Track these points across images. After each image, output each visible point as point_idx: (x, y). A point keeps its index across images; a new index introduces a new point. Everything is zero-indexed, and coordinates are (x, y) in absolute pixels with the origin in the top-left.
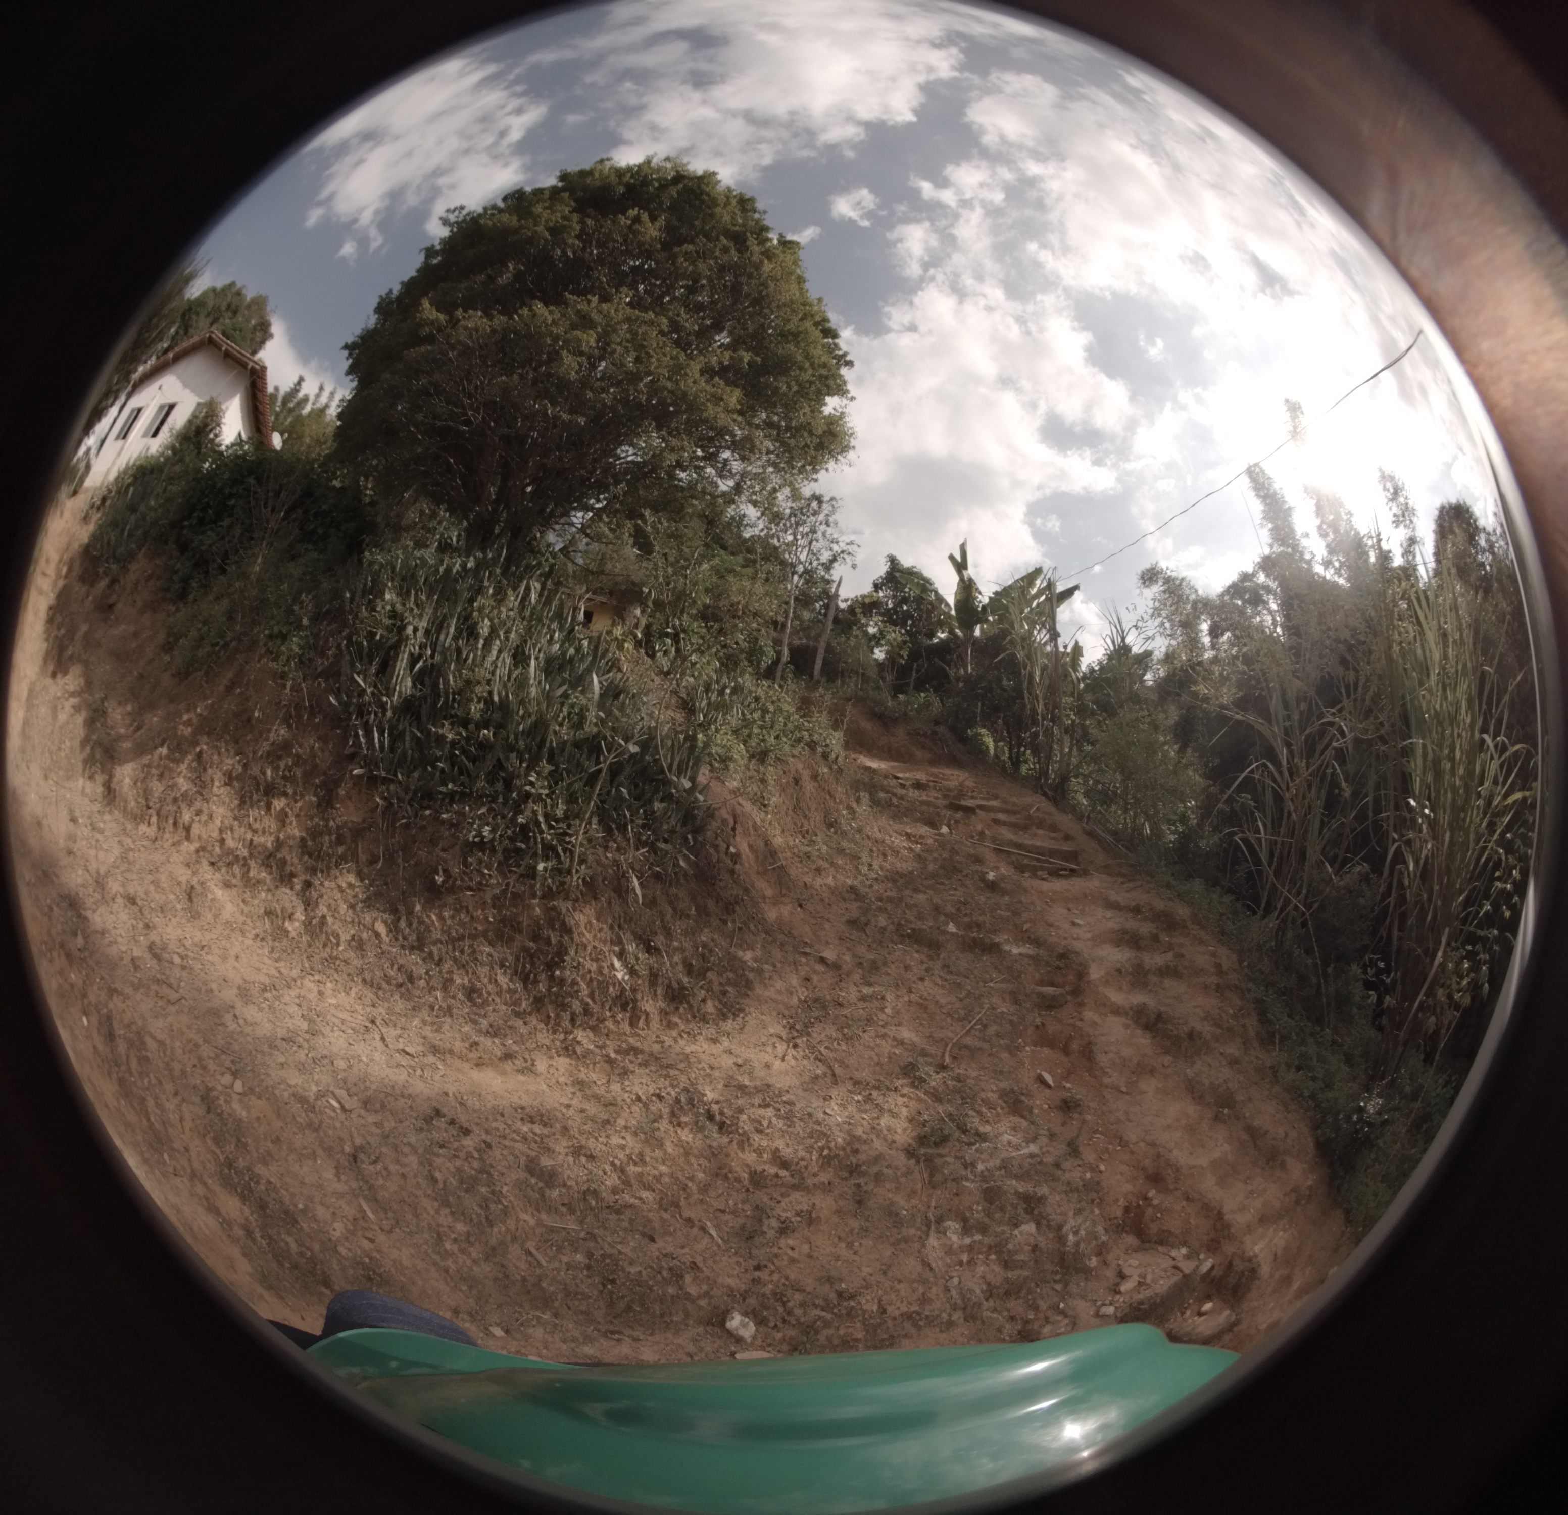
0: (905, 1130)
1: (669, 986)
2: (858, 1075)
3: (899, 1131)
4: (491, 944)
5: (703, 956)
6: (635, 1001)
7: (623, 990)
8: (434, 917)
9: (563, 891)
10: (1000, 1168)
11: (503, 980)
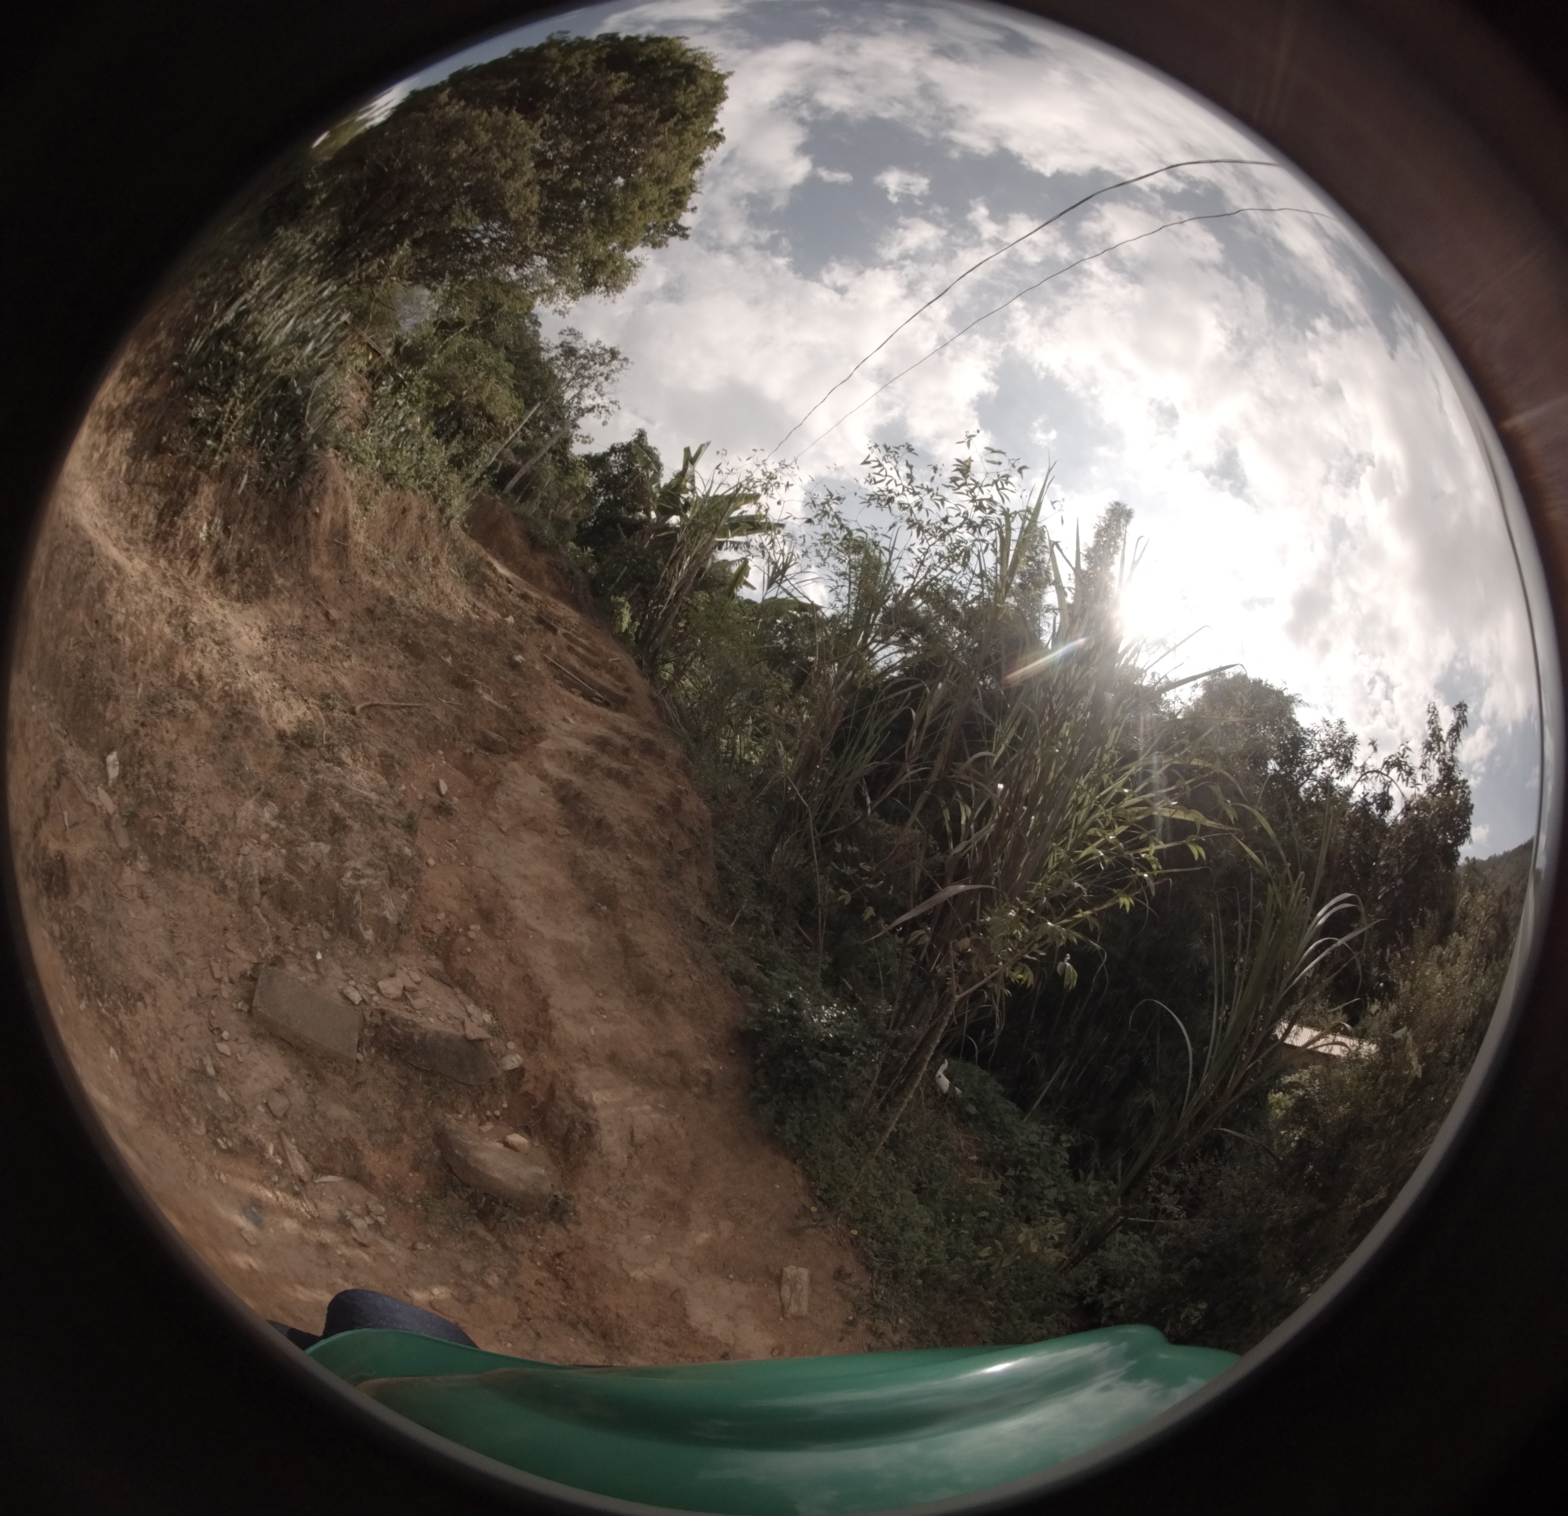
0: (290, 722)
1: (221, 560)
2: (288, 676)
3: (285, 718)
5: (251, 555)
6: (198, 556)
7: (197, 545)
10: (334, 787)
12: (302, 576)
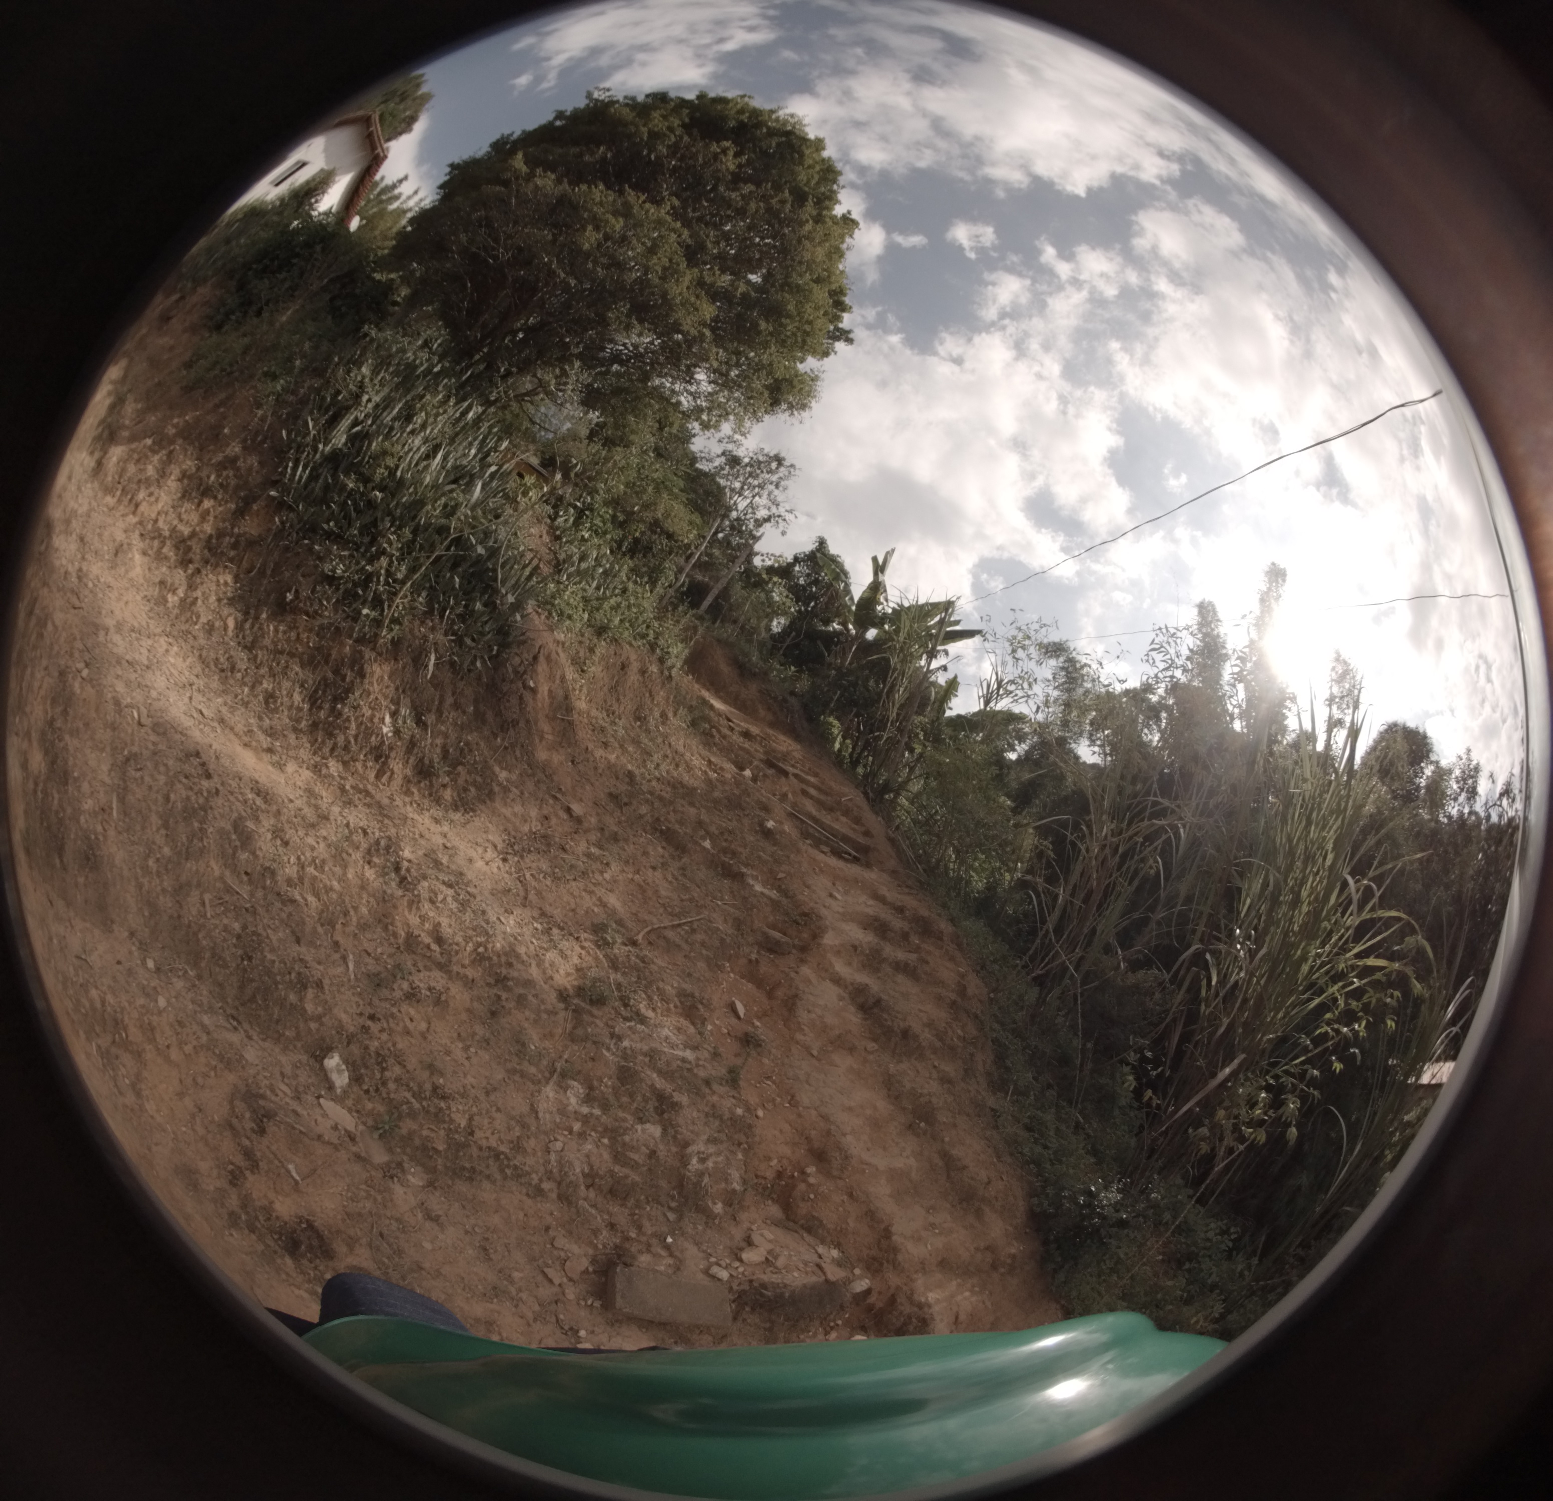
0: (568, 974)
1: (421, 760)
2: (548, 909)
3: (562, 972)
4: (302, 667)
5: (461, 749)
6: (387, 757)
7: (382, 743)
8: (272, 628)
9: (371, 641)
11: (297, 698)
12: (529, 765)
